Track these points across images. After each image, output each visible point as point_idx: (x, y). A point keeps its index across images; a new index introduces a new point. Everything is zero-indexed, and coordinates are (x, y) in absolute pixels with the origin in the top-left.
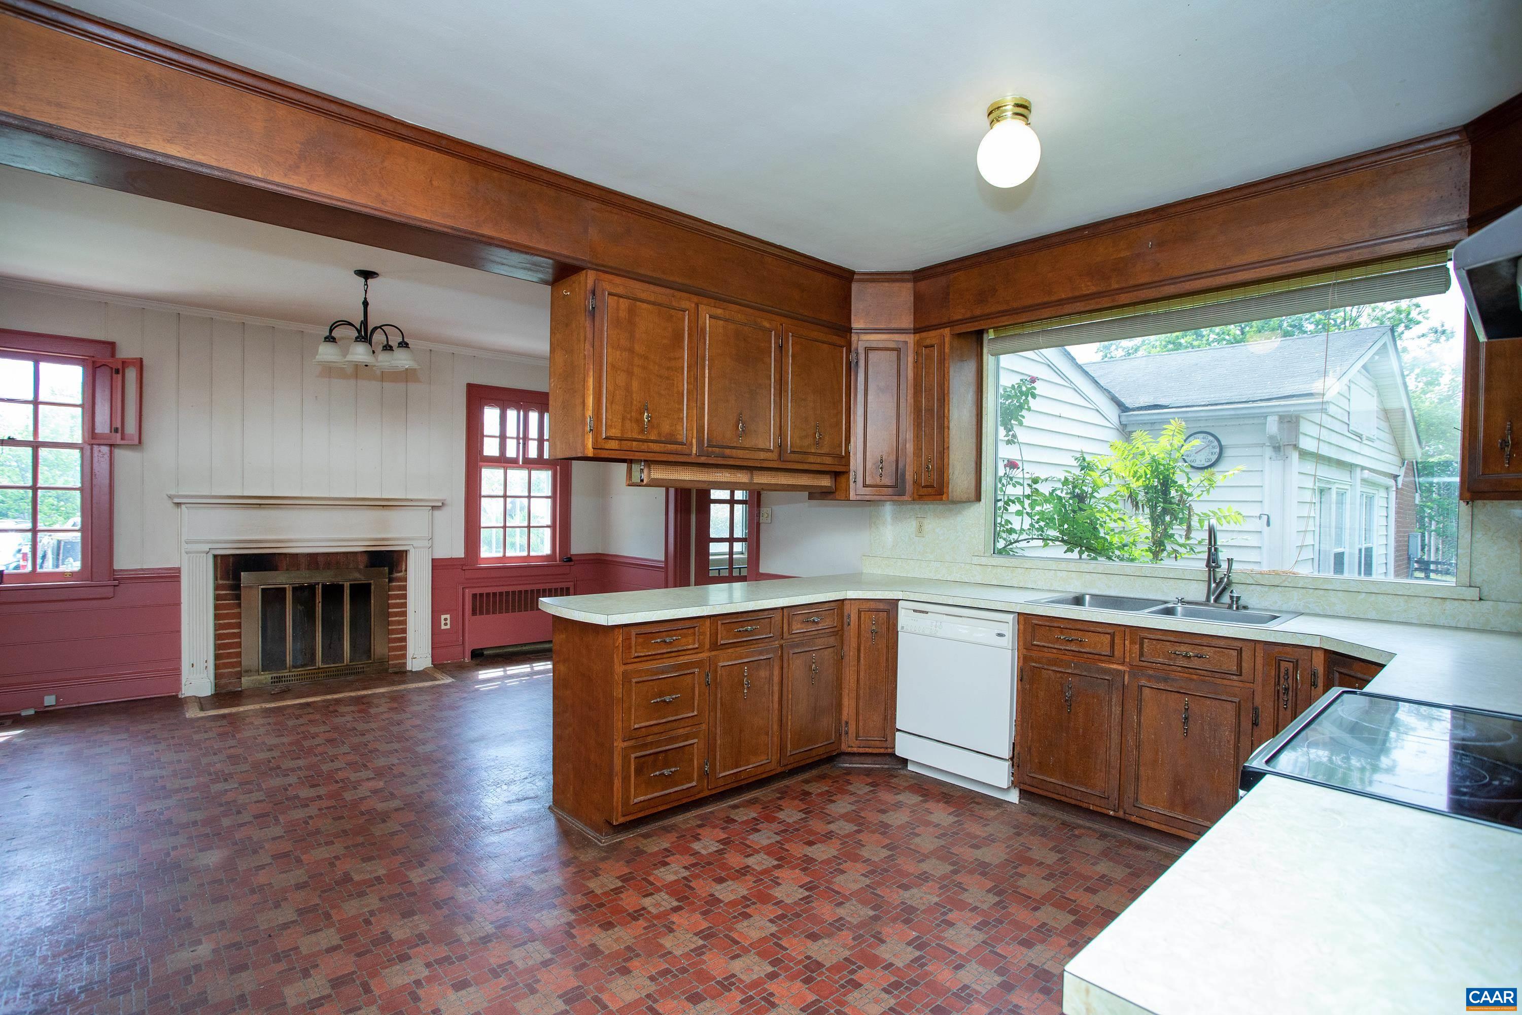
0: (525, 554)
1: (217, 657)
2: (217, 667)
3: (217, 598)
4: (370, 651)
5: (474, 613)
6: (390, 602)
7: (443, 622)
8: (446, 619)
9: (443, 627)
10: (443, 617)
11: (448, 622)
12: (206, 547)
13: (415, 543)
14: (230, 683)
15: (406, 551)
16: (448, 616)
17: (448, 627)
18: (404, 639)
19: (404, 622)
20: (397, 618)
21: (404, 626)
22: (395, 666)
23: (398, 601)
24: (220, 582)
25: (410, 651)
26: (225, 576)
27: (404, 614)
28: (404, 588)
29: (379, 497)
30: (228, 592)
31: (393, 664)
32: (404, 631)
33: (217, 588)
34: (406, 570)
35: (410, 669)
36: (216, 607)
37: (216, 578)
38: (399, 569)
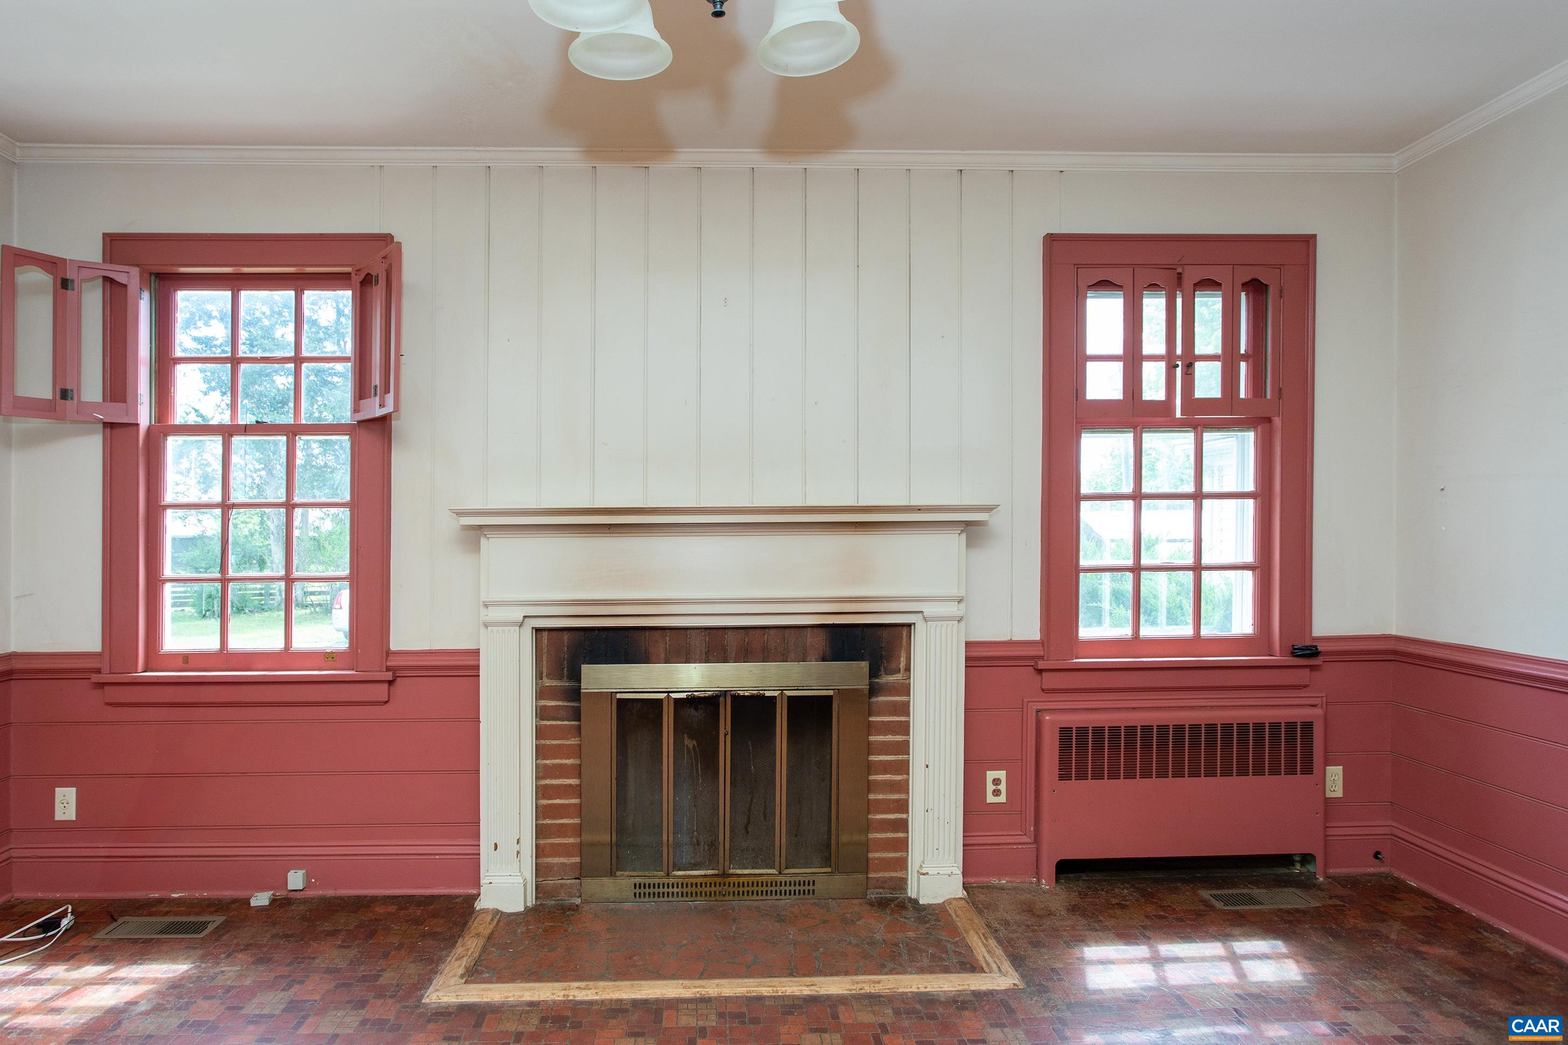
0: (1186, 631)
1: (541, 832)
2: (540, 852)
3: (542, 713)
4: (828, 846)
5: (1064, 776)
6: (872, 738)
7: (990, 787)
8: (996, 782)
9: (991, 799)
10: (991, 775)
11: (1003, 787)
12: (517, 614)
13: (929, 609)
14: (562, 885)
15: (909, 626)
16: (1002, 774)
17: (1002, 799)
18: (903, 826)
19: (904, 787)
20: (887, 777)
21: (903, 796)
22: (881, 884)
23: (890, 738)
24: (548, 682)
25: (916, 855)
26: (555, 673)
27: (904, 767)
28: (904, 709)
29: (851, 502)
30: (560, 703)
31: (877, 879)
32: (903, 806)
33: (541, 693)
34: (908, 669)
35: (914, 896)
36: (540, 733)
37: (539, 676)
38: (893, 666)
